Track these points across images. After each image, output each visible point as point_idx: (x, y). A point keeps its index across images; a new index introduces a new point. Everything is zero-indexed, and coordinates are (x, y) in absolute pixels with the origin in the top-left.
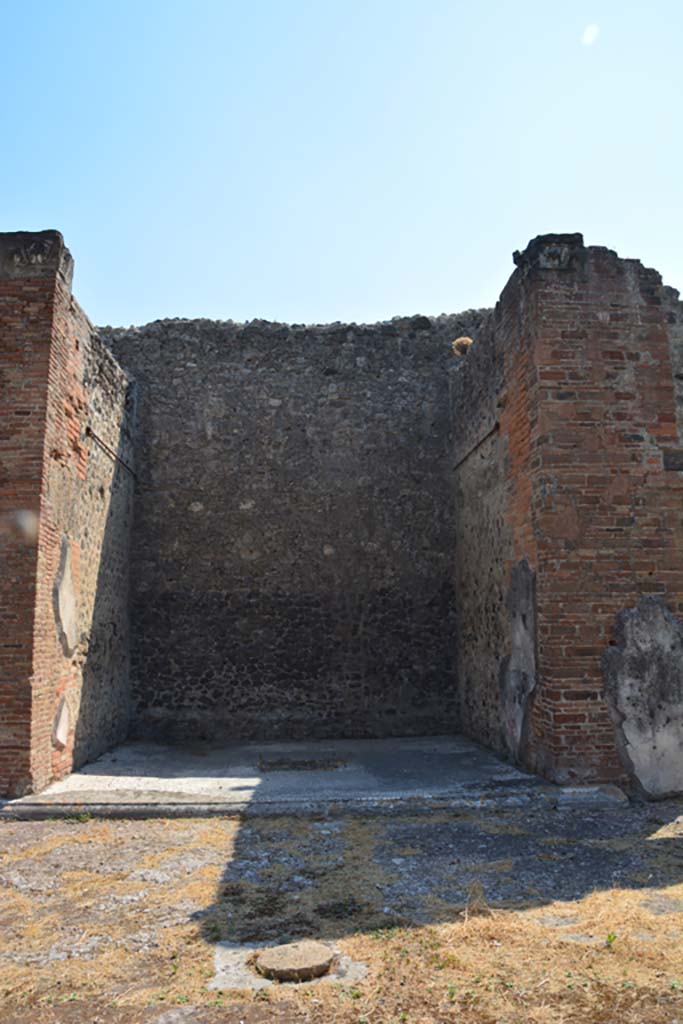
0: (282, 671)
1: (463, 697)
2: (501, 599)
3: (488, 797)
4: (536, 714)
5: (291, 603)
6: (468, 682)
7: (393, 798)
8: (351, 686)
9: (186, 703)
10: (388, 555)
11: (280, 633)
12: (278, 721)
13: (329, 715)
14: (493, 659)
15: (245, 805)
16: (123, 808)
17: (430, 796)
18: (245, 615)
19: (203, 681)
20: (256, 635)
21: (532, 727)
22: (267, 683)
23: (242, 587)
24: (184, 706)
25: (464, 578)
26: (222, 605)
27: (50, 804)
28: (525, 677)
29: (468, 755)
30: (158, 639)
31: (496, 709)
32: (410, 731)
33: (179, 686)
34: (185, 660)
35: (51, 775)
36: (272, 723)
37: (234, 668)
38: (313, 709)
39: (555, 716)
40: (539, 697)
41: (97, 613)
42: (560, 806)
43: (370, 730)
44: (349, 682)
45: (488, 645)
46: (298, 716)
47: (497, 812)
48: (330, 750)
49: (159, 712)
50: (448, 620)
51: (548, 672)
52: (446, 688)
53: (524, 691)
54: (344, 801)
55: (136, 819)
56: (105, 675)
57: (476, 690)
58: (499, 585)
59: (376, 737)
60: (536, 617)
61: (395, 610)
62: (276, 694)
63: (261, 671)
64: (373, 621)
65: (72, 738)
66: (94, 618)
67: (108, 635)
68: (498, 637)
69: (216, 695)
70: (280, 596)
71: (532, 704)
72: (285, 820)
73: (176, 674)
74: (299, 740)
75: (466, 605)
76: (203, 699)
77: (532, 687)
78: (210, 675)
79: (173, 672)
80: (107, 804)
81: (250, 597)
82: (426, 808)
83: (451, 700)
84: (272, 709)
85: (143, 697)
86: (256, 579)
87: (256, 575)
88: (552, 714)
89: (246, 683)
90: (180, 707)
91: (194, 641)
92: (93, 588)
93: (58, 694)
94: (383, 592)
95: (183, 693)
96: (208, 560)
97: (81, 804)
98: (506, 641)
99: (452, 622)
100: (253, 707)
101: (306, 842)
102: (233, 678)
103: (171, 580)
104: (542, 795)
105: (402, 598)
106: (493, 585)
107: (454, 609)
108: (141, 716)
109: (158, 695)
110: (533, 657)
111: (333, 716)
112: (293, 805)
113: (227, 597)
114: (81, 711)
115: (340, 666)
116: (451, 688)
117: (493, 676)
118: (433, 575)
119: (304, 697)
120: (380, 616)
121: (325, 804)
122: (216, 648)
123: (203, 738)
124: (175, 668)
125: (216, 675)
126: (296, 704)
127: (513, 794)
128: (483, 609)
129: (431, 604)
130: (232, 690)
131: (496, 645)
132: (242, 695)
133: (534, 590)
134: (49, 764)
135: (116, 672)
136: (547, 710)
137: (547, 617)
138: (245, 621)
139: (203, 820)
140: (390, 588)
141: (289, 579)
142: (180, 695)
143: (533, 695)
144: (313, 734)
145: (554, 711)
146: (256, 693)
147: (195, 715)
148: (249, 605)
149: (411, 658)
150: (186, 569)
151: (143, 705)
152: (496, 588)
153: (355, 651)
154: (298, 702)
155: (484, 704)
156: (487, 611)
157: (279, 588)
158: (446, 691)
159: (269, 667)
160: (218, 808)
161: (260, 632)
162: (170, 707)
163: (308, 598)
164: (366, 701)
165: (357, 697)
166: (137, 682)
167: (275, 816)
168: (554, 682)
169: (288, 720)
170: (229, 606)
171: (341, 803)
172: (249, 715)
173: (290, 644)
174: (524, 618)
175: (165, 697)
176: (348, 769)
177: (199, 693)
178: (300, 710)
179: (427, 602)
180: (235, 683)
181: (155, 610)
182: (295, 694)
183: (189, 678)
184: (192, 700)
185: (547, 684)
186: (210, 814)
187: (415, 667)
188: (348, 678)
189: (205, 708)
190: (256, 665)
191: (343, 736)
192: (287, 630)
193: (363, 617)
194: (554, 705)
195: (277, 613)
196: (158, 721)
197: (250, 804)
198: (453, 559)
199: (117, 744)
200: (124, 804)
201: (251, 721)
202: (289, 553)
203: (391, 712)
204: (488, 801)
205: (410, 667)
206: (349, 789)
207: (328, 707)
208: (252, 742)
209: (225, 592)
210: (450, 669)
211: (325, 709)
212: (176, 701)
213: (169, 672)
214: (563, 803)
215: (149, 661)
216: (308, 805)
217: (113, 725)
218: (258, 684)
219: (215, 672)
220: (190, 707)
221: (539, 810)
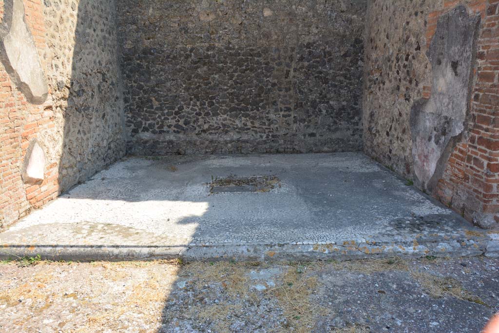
0: (233, 105)
1: (366, 125)
2: (418, 48)
3: (420, 242)
4: (457, 157)
5: (239, 54)
6: (372, 115)
7: (328, 242)
8: (284, 116)
9: (165, 128)
10: (314, 16)
11: (231, 77)
12: (231, 141)
13: (267, 137)
14: (402, 100)
15: (184, 249)
16: (70, 250)
17: (364, 241)
18: (205, 64)
19: (176, 113)
20: (214, 79)
21: (449, 166)
22: (222, 114)
23: (202, 42)
24: (164, 131)
25: (373, 35)
26: (188, 57)
27: (6, 246)
28: (448, 121)
29: (375, 175)
30: (142, 83)
31: (402, 141)
32: (326, 149)
33: (159, 117)
34: (162, 99)
35: (28, 206)
36: (226, 143)
37: (198, 103)
38: (256, 132)
39: (489, 165)
40: (465, 141)
41: (79, 64)
42: (489, 252)
43: (297, 147)
44: (282, 113)
45: (398, 88)
46: (245, 137)
47: (427, 257)
48: (268, 164)
49: (146, 136)
50: (357, 68)
51: (486, 120)
52: (353, 118)
53: (444, 133)
54: (280, 245)
55: (82, 262)
56: (95, 114)
57: (381, 122)
58: (417, 36)
59: (301, 153)
60: (474, 63)
61: (318, 59)
62: (229, 122)
63: (217, 105)
64: (300, 68)
65: (55, 170)
66: (74, 68)
67: (95, 82)
68: (410, 82)
69: (186, 123)
70: (230, 49)
71: (454, 146)
72: (223, 266)
73: (157, 109)
74: (246, 155)
75: (374, 56)
76: (177, 126)
77: (458, 132)
78: (181, 108)
79: (155, 107)
80: (56, 246)
81: (208, 50)
82: (360, 253)
83: (356, 127)
84: (227, 132)
85: (135, 126)
86: (212, 36)
87: (213, 33)
88: (486, 162)
89: (207, 114)
90: (161, 132)
91: (168, 84)
92: (71, 43)
93: (25, 138)
94: (309, 45)
95: (162, 122)
96: (175, 22)
97: (33, 246)
98: (421, 86)
99: (360, 69)
100: (213, 131)
101: (239, 307)
102: (198, 110)
103: (149, 39)
104: (472, 241)
105: (324, 50)
106: (408, 38)
107: (362, 59)
108: (134, 139)
109: (145, 124)
110: (464, 103)
111: (270, 137)
112: (230, 249)
113: (191, 51)
114: (65, 146)
115: (275, 102)
116: (356, 118)
117: (400, 115)
118: (348, 33)
119: (249, 124)
120: (306, 64)
121: (261, 248)
122: (184, 89)
123: (179, 154)
124: (156, 104)
125: (185, 109)
126: (244, 129)
127: (443, 240)
128: (393, 58)
129: (345, 55)
130: (198, 119)
131: (407, 89)
132: (205, 123)
133: (476, 35)
134: (24, 199)
135: (108, 109)
136: (478, 157)
137: (491, 63)
138: (205, 68)
139: (143, 263)
140: (314, 43)
141: (237, 36)
142: (160, 123)
143: (458, 138)
144: (257, 150)
145: (489, 159)
146: (215, 121)
147: (171, 137)
148: (208, 56)
149: (328, 96)
150: (159, 30)
151: (135, 131)
152: (413, 39)
153: (288, 90)
154: (246, 127)
155: (388, 134)
156: (398, 60)
157: (230, 43)
158: (353, 121)
159: (224, 102)
160: (158, 251)
161: (217, 76)
162: (154, 132)
163: (252, 50)
164: (295, 126)
165: (288, 124)
166: (130, 115)
167: (213, 260)
168: (494, 131)
169: (238, 140)
170: (193, 57)
171: (277, 247)
172: (210, 137)
173: (239, 85)
174: (455, 65)
175: (150, 125)
176: (282, 190)
177: (173, 122)
178: (247, 133)
179: (342, 53)
180: (199, 114)
181: (139, 62)
182: (243, 122)
183: (166, 111)
184: (169, 126)
185: (483, 132)
186: (151, 257)
187: (331, 102)
188: (281, 110)
189: (178, 132)
190: (214, 101)
191: (278, 152)
192: (236, 74)
193: (293, 65)
194: (490, 154)
195: (229, 62)
196: (146, 142)
197: (189, 248)
198: (363, 20)
199: (116, 160)
200: (72, 247)
201: (211, 142)
202: (237, 15)
203: (312, 135)
204: (420, 246)
205: (328, 102)
206: (283, 226)
207: (267, 131)
208: (213, 156)
209: (189, 47)
210: (357, 104)
211: (265, 133)
212: (158, 128)
213: (152, 107)
214: (492, 249)
215: (137, 100)
216: (244, 249)
217: (110, 148)
218: (216, 114)
219: (185, 106)
220: (168, 132)
221: (467, 256)
